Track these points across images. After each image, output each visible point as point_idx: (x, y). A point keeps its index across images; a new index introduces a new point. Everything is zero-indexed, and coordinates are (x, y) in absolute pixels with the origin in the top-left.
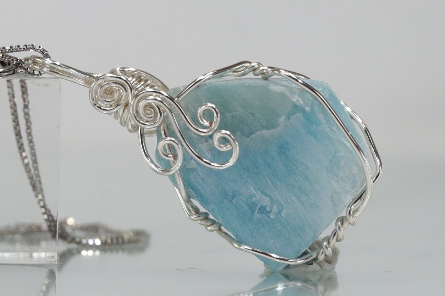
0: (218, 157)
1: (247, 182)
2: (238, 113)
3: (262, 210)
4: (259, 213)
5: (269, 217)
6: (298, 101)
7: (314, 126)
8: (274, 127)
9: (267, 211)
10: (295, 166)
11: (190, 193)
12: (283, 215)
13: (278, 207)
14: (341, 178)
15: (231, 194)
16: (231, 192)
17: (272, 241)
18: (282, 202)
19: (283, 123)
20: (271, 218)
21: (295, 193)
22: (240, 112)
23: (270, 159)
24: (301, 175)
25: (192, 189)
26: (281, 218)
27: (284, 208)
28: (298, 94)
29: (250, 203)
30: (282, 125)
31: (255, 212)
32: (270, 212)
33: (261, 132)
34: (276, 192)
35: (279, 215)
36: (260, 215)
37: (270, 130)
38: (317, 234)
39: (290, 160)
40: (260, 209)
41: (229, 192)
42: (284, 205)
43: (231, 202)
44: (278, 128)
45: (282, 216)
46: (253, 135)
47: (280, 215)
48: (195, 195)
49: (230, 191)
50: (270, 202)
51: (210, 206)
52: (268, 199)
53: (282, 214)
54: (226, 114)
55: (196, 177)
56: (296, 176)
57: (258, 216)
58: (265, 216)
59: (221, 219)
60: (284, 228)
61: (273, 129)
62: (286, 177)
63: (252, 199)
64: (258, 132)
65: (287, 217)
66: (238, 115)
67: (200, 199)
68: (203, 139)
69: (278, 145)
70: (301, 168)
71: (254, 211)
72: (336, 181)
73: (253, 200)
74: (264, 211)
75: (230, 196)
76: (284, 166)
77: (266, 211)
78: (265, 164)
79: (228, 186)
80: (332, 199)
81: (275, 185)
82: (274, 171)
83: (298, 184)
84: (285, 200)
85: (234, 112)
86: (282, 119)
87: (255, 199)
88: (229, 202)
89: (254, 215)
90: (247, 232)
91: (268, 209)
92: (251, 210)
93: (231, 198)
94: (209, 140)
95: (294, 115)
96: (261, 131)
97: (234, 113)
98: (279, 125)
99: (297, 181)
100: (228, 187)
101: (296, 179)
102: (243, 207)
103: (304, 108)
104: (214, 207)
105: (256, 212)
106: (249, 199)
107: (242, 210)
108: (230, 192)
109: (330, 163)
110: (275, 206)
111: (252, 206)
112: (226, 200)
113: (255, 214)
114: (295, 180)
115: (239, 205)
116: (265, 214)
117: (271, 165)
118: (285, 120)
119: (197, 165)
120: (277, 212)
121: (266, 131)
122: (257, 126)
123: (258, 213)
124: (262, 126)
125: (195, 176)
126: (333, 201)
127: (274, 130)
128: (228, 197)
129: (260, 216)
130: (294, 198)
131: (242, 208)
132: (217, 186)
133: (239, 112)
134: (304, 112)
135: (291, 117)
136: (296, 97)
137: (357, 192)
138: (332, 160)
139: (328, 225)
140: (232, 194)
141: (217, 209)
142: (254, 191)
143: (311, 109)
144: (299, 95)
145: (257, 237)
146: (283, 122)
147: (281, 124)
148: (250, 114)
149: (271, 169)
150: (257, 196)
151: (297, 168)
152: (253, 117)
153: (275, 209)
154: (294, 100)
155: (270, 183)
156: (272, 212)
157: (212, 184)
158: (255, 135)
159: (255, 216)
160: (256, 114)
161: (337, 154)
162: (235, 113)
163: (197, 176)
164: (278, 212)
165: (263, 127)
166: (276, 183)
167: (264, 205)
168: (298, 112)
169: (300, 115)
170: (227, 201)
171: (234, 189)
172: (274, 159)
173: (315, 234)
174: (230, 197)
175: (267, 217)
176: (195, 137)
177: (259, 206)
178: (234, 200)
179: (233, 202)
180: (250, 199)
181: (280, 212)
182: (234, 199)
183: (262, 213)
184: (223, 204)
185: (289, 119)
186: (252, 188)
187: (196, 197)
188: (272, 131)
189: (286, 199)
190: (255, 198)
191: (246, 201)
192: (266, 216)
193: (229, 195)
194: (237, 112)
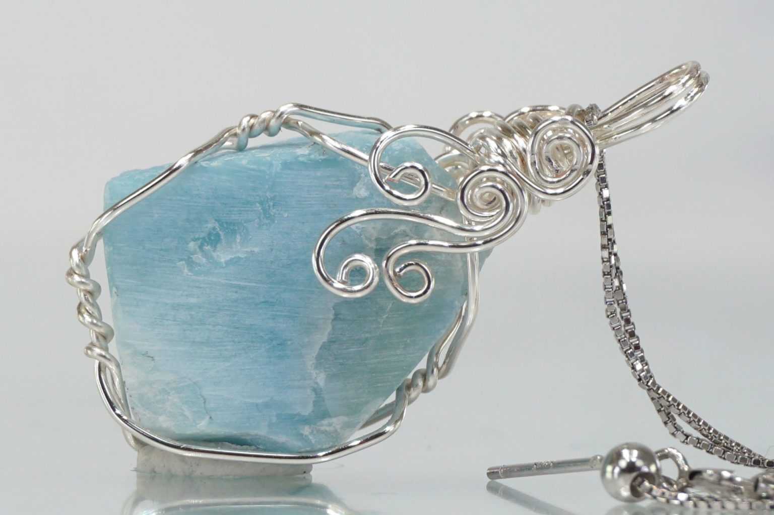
0: (342, 238)
1: (272, 250)
2: (382, 322)
3: (213, 238)
4: (212, 231)
5: (195, 240)
6: (330, 425)
7: (274, 419)
8: (319, 357)
9: (206, 244)
10: (239, 342)
11: (322, 151)
12: (181, 262)
13: (199, 265)
14: (169, 393)
15: (273, 211)
16: (275, 214)
17: (156, 215)
18: (201, 278)
19: (315, 375)
20: (190, 242)
21: (200, 308)
22: (381, 326)
23: (278, 313)
24: (219, 340)
25: (325, 159)
26: (180, 257)
27: (189, 274)
28: (339, 430)
29: (237, 228)
30: (314, 373)
31: (217, 225)
32: (201, 247)
33: (327, 332)
34: (223, 282)
35: (186, 258)
36: (207, 229)
37: (321, 348)
38: (114, 290)
39: (253, 342)
40: (218, 235)
41: (278, 210)
42: (194, 277)
43: (261, 203)
44: (313, 364)
45: (182, 260)
46: (332, 317)
47: (185, 260)
48: (312, 156)
49: (279, 214)
50: (215, 258)
51: (280, 164)
52: (223, 260)
53: (184, 262)
54: (394, 303)
55: (336, 181)
56: (223, 330)
57: (210, 225)
58: (202, 235)
59: (249, 166)
60: (161, 250)
61: (319, 353)
62: (234, 315)
63: (241, 236)
64: (329, 328)
65: (173, 267)
66: (379, 320)
67: (301, 159)
68: (385, 237)
69: (289, 343)
70: (229, 347)
71: (221, 225)
72: (169, 383)
73: (238, 237)
74: (210, 239)
75: (271, 209)
76: (251, 325)
77: (206, 242)
78: (277, 300)
79: (287, 217)
80: (149, 357)
81: (234, 290)
82: (256, 304)
83: (209, 325)
84: (202, 285)
85: (387, 317)
86: (321, 379)
87: (238, 241)
88: (262, 199)
89: (216, 220)
90: (198, 190)
91: (207, 248)
92: (226, 223)
93: (267, 207)
94: (377, 245)
95: (314, 402)
96: (329, 334)
97: (387, 315)
98: (316, 368)
99: (214, 326)
100: (286, 215)
101: (219, 327)
102: (240, 214)
103: (312, 426)
104: (273, 171)
105: (217, 227)
106: (244, 231)
107: (236, 209)
108: (277, 212)
109: (203, 397)
110: (204, 260)
111: (231, 228)
112: (269, 197)
113: (216, 222)
114: (218, 324)
115: (248, 211)
116: (204, 238)
117: (267, 306)
118: (317, 383)
119: (354, 197)
120: (194, 257)
121: (323, 341)
122: (341, 334)
123: (214, 229)
124: (334, 342)
125: (340, 180)
126: (146, 354)
127: (314, 355)
128: (271, 204)
129: (207, 227)
130: (193, 300)
131: (240, 211)
132: (299, 201)
133: (383, 324)
134: (306, 421)
135: (314, 395)
136: (338, 427)
137: (131, 396)
138: (205, 403)
139: (115, 316)
140: (272, 214)
141: (268, 172)
142: (248, 250)
143: (302, 435)
144: (337, 431)
145: (179, 198)
146: (316, 378)
147: (316, 373)
148: (367, 339)
149: (264, 302)
150: (239, 247)
151: (233, 341)
152: (358, 339)
153: (199, 258)
154: (334, 420)
155: (242, 283)
156: (198, 250)
157: (308, 196)
158: (331, 321)
159: (213, 221)
160: (360, 348)
161: (207, 418)
162: (385, 317)
163: (338, 183)
164: (191, 258)
165: (331, 342)
166: (236, 292)
167: (218, 246)
168: (313, 412)
169: (307, 411)
170: (266, 196)
171: (276, 222)
172: (274, 319)
173: (116, 288)
174: (269, 206)
175: (197, 236)
176: (397, 228)
177: (222, 237)
178: (260, 208)
179: (258, 205)
180: (242, 234)
181: (190, 263)
182: (261, 210)
183: (210, 234)
184: (267, 187)
185: (314, 390)
186: (256, 250)
187: (309, 155)
188: (316, 349)
189: (201, 288)
190: (239, 243)
191: (245, 224)
192: (201, 237)
193: (274, 205)
194: (384, 322)
